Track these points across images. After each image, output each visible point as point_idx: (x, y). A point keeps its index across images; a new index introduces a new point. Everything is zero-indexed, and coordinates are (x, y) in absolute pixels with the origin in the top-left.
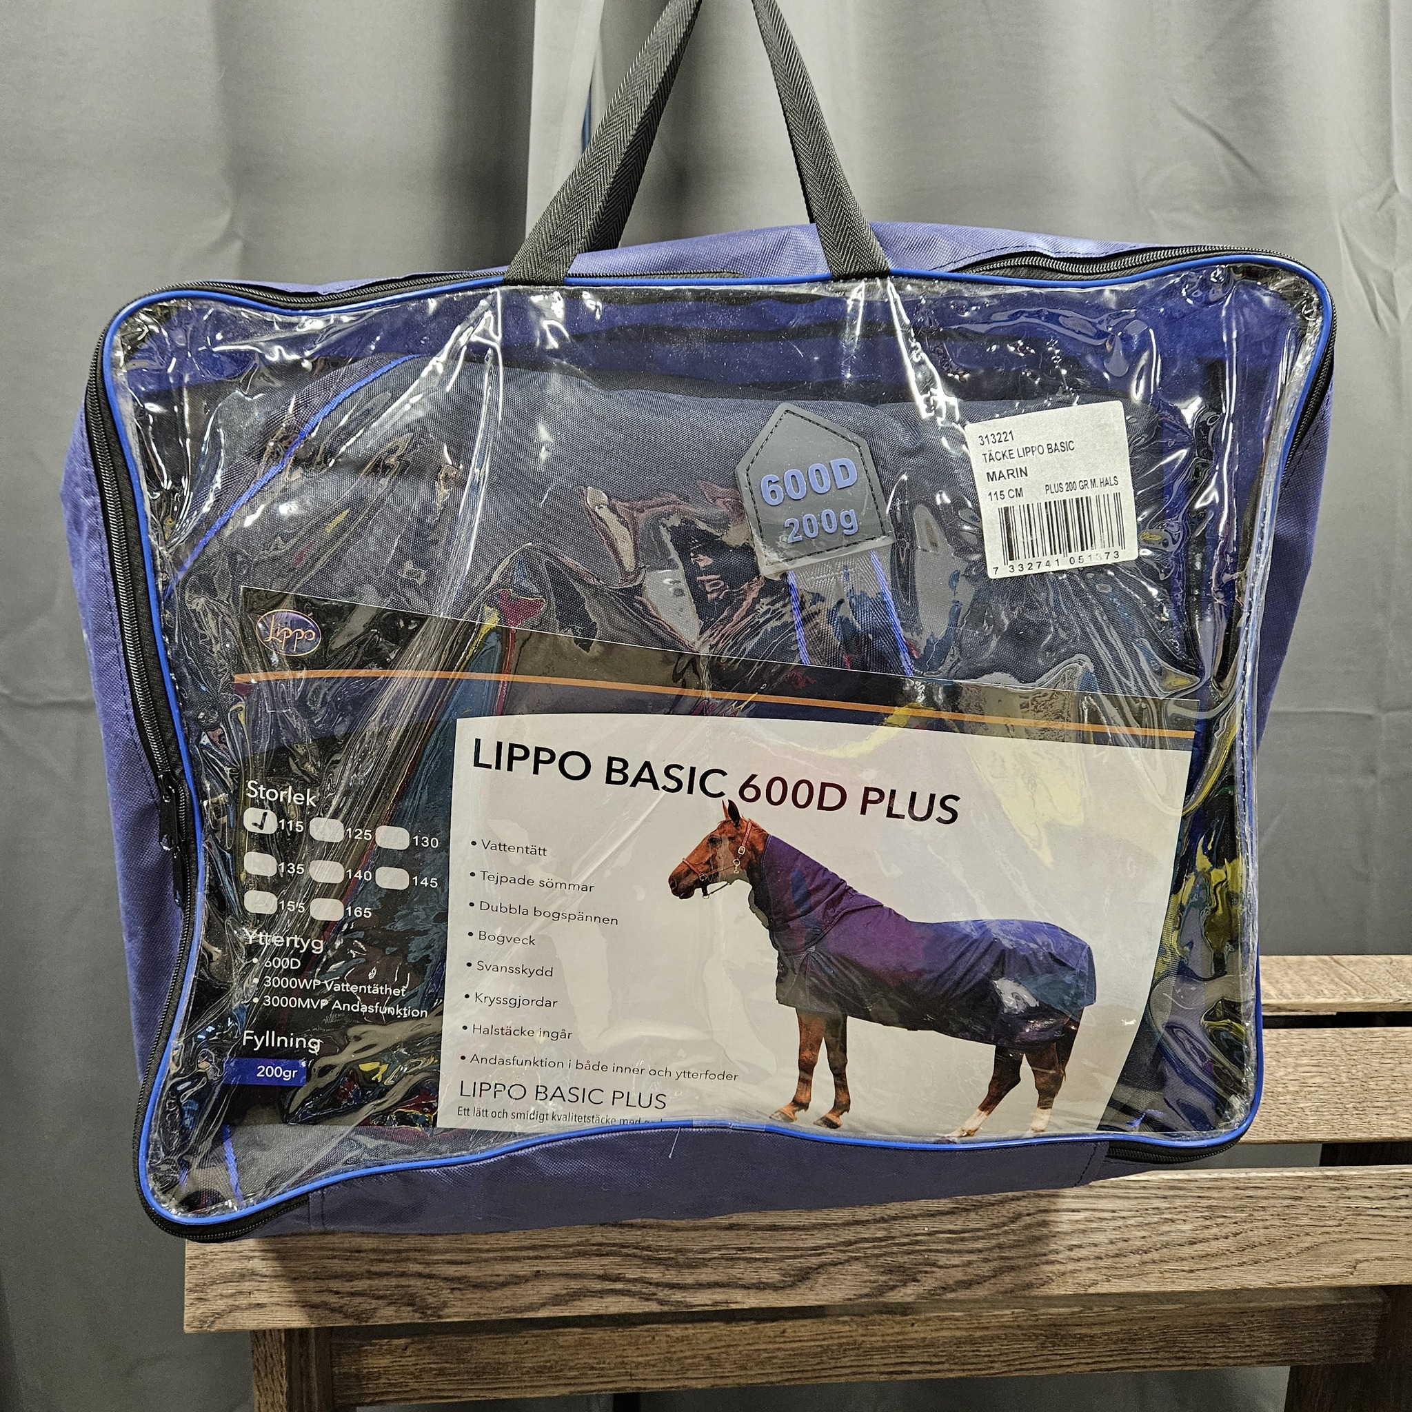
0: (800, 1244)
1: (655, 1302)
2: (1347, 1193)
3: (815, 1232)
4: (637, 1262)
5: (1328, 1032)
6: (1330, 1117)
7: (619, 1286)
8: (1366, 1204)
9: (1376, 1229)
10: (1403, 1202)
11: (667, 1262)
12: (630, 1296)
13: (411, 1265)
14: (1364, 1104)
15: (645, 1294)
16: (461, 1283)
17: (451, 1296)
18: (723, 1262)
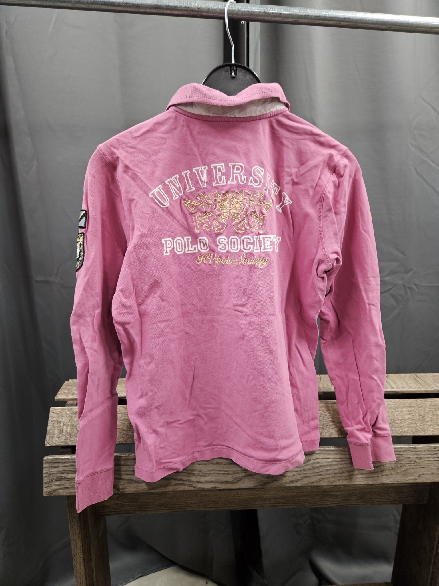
1: (193, 487)
2: (417, 453)
5: (412, 400)
6: (412, 428)
8: (423, 456)
9: (427, 464)
10: (436, 456)
12: (185, 485)
14: (423, 424)
15: (189, 485)
16: (131, 481)
17: (127, 485)
18: (215, 475)
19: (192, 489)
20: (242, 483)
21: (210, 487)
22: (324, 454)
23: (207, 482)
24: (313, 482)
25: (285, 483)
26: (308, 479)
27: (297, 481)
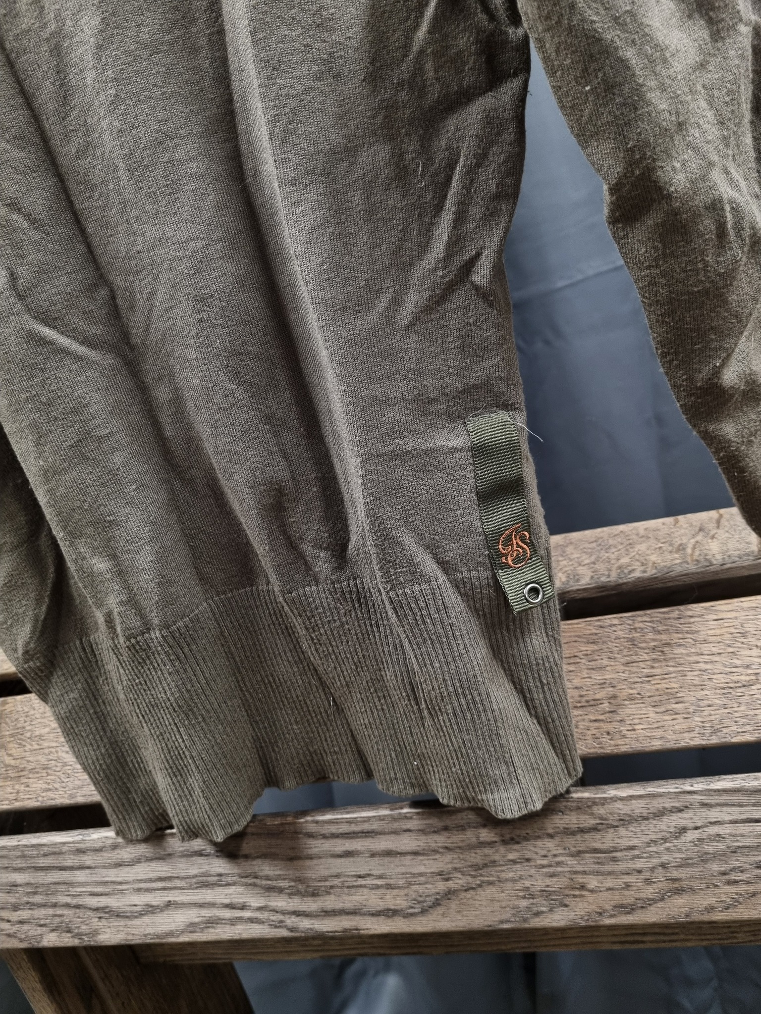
0: (422, 869)
1: (285, 929)
3: (437, 856)
4: (257, 890)
7: (247, 914)
11: (287, 891)
12: (260, 923)
13: (60, 897)
15: (273, 921)
16: (106, 913)
17: (100, 924)
18: (345, 889)
19: (283, 933)
20: (443, 915)
21: (339, 929)
22: (741, 805)
23: (326, 912)
24: (710, 909)
25: (600, 914)
26: (686, 896)
27: (647, 903)
